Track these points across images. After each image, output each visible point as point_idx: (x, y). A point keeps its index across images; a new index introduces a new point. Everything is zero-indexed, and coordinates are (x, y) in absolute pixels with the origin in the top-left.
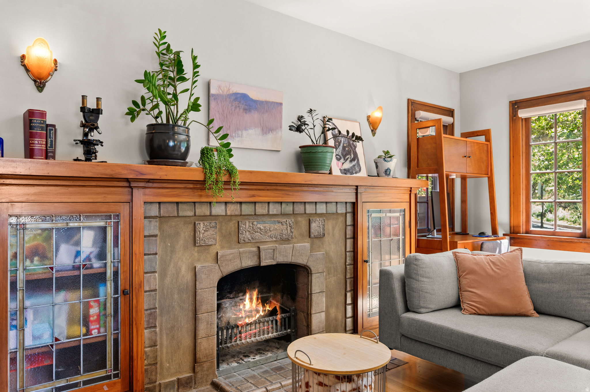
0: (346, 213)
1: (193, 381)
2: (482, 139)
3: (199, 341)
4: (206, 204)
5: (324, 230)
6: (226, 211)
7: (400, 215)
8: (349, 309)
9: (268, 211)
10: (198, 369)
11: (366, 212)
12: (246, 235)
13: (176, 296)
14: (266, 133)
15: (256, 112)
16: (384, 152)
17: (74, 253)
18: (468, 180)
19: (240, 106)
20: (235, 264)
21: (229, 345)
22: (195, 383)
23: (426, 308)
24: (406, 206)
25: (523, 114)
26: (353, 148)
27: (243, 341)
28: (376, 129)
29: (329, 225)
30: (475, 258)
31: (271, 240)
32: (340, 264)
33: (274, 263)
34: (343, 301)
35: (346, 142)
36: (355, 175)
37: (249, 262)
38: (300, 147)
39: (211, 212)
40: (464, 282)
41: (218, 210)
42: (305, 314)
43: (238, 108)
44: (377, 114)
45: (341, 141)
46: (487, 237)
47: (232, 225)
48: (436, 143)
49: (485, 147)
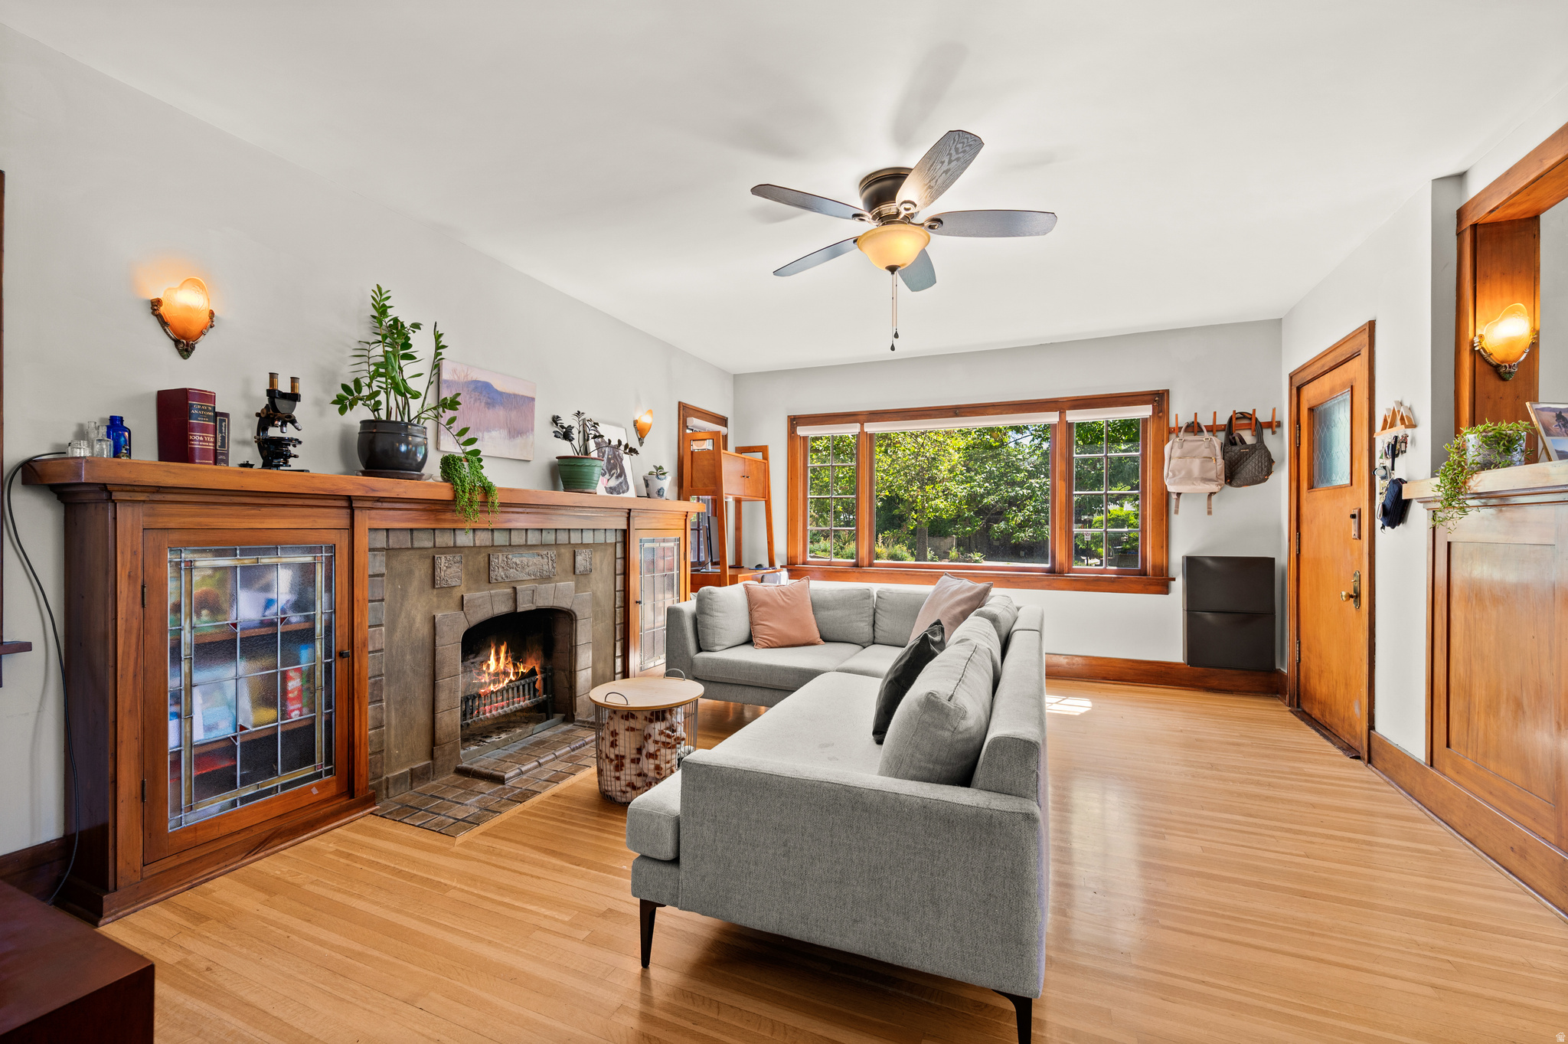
0: (616, 543)
1: (432, 770)
2: (759, 456)
3: (439, 716)
4: (449, 531)
5: (590, 565)
6: (474, 540)
7: (675, 545)
8: (619, 662)
9: (526, 541)
10: (437, 753)
11: (639, 541)
12: (499, 573)
13: (408, 657)
14: (514, 437)
15: (502, 408)
16: (655, 466)
17: (263, 602)
18: (743, 503)
19: (482, 398)
20: (485, 610)
21: (469, 721)
22: (434, 773)
23: (721, 645)
24: (681, 534)
25: (802, 431)
26: (619, 460)
27: (488, 715)
28: (644, 438)
29: (597, 557)
30: (766, 590)
31: (529, 578)
32: (608, 606)
33: (533, 608)
34: (612, 652)
35: (611, 453)
36: (622, 495)
37: (502, 608)
38: (557, 458)
39: (455, 543)
40: (756, 615)
41: (464, 539)
42: (567, 673)
43: (478, 401)
44: (645, 419)
45: (605, 451)
46: (765, 569)
47: (481, 559)
48: (714, 460)
49: (763, 465)
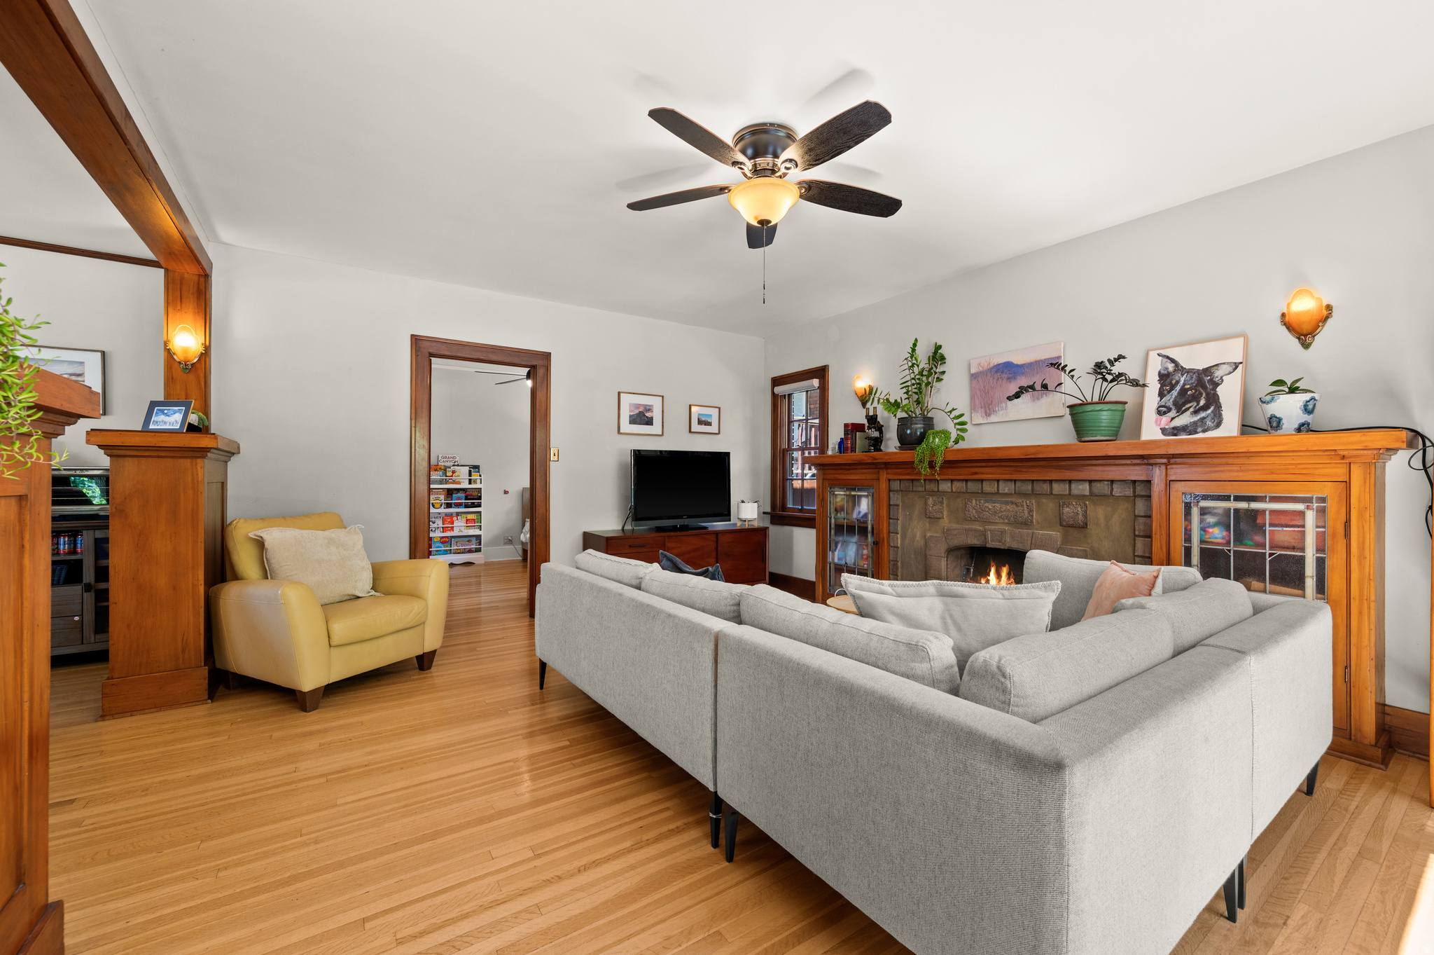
0: (1134, 498)
4: (934, 481)
5: (1085, 515)
6: (952, 488)
7: (1307, 508)
9: (999, 489)
12: (972, 513)
15: (1024, 377)
19: (1003, 376)
20: (960, 539)
24: (1333, 490)
26: (1210, 387)
28: (1314, 335)
29: (1098, 511)
31: (1002, 521)
33: (1003, 547)
35: (1192, 381)
37: (975, 541)
39: (939, 489)
41: (945, 487)
43: (1001, 380)
47: (959, 502)
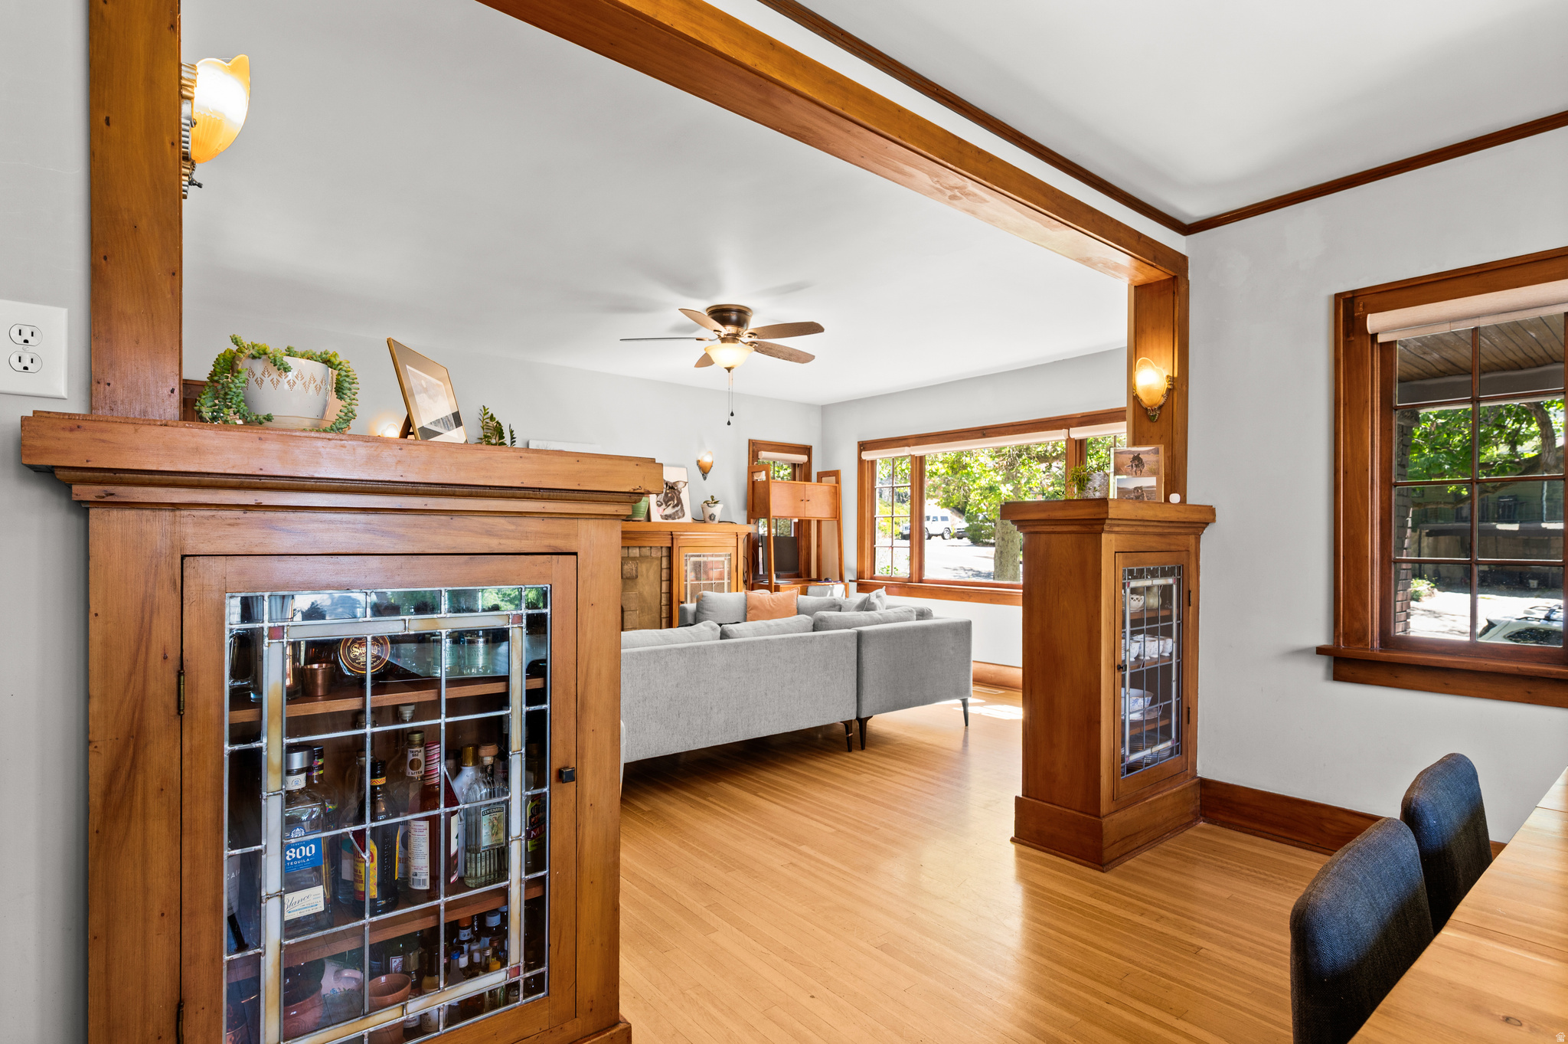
0: (661, 557)
2: (833, 480)
5: (637, 571)
7: (725, 560)
11: (683, 556)
18: (823, 525)
24: (732, 551)
25: (869, 456)
26: (677, 493)
28: (707, 473)
29: (643, 568)
30: (759, 597)
32: (655, 604)
36: (677, 521)
40: (748, 616)
48: (766, 488)
49: (836, 489)
